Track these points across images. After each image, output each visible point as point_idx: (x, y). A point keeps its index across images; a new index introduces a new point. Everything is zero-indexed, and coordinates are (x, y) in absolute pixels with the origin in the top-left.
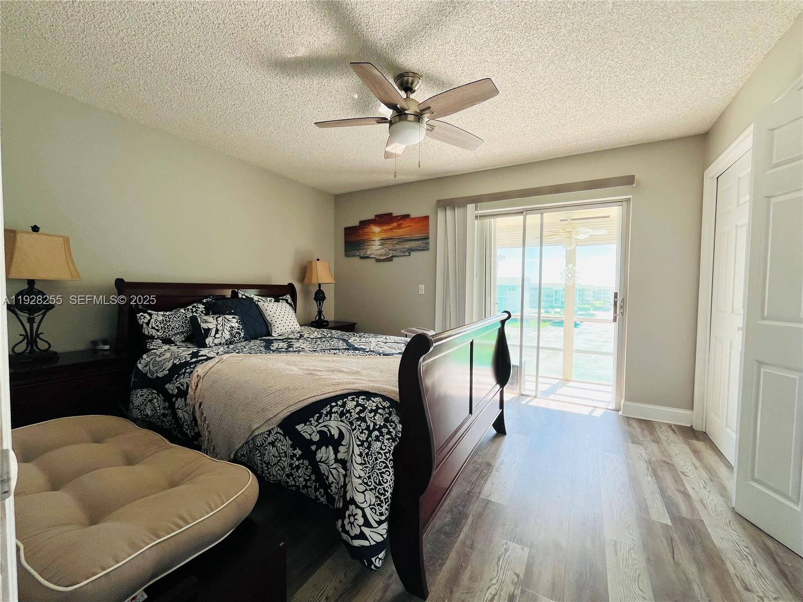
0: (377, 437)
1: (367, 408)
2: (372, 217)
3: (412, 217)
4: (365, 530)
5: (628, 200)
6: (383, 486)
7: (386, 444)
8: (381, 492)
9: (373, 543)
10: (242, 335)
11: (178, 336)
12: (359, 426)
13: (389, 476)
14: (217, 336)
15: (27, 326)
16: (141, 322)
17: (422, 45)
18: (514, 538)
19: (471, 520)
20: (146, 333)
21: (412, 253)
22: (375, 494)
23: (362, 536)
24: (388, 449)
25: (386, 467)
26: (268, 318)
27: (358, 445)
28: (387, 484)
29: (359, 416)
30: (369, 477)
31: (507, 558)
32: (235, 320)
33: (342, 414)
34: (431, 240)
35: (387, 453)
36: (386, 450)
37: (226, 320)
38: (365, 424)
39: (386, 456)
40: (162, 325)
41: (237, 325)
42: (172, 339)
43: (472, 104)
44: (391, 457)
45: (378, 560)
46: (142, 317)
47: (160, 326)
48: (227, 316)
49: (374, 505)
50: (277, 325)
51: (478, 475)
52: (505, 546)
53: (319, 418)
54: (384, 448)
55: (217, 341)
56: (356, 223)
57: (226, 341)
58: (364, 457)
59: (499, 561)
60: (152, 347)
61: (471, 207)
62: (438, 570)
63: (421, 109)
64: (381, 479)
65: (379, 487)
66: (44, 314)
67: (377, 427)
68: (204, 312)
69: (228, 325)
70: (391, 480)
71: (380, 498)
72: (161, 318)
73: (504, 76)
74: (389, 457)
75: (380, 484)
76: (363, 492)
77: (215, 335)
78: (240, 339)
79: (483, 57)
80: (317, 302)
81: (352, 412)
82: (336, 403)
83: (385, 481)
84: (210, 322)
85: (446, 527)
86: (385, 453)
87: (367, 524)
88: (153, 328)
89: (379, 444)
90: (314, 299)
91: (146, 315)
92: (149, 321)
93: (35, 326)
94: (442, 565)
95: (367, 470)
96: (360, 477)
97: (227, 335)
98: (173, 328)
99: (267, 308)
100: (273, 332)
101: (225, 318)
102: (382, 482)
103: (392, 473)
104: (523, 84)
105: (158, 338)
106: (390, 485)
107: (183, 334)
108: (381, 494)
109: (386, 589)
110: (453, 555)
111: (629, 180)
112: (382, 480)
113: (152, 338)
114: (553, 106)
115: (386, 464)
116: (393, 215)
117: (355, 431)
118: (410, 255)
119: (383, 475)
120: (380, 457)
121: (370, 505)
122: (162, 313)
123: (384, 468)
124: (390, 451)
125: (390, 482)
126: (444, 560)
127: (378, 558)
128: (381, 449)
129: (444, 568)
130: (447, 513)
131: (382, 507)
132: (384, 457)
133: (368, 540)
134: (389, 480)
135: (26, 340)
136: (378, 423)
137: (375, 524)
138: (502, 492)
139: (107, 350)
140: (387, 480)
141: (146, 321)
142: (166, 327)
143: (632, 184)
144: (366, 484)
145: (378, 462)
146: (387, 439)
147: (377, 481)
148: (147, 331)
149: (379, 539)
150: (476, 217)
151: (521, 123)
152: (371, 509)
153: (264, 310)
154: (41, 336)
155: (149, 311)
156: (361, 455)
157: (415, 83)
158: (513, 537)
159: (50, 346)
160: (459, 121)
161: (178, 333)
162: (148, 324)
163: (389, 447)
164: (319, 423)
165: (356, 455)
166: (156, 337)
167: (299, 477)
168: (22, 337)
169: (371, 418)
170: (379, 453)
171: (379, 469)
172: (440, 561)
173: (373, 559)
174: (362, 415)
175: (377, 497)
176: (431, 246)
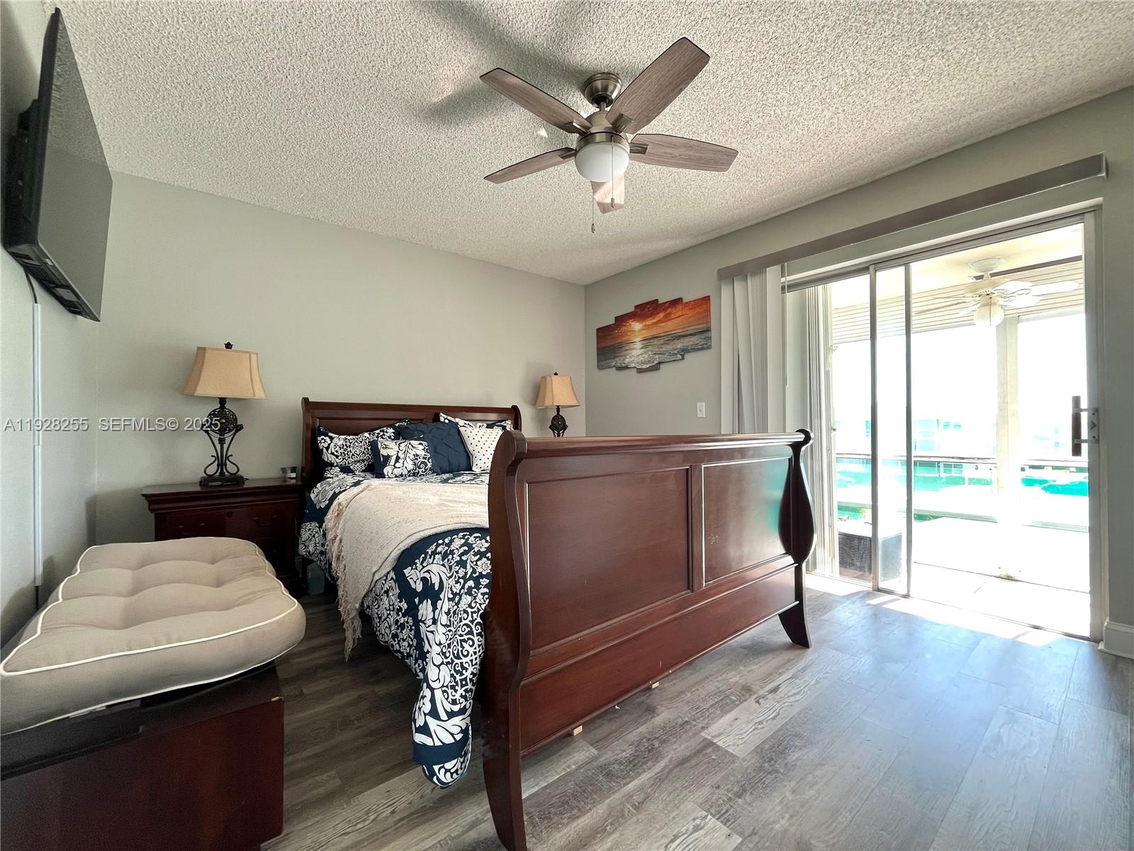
0: (470, 588)
1: (474, 548)
2: (631, 309)
3: (685, 300)
4: (430, 721)
5: (1096, 209)
6: (461, 661)
7: (477, 600)
8: (457, 669)
9: (438, 743)
10: (429, 465)
11: (358, 464)
12: (457, 572)
13: (471, 646)
14: (397, 465)
15: (218, 447)
16: (321, 446)
17: (595, 25)
18: (725, 813)
19: (663, 765)
20: (326, 460)
21: (686, 356)
22: (450, 671)
23: (425, 730)
24: (478, 608)
25: (471, 633)
26: (470, 448)
27: (449, 600)
28: (468, 659)
29: (461, 558)
30: (449, 646)
31: (690, 841)
32: (422, 447)
33: (445, 556)
34: (713, 333)
35: (475, 612)
36: (476, 609)
37: (410, 446)
38: (464, 570)
39: (472, 617)
40: (342, 451)
41: (423, 453)
42: (352, 467)
43: (677, 90)
44: (479, 620)
45: (443, 771)
46: (323, 441)
47: (340, 451)
48: (412, 442)
49: (447, 686)
50: (479, 456)
51: (716, 700)
52: (698, 821)
53: (424, 559)
54: (473, 605)
55: (397, 472)
56: (611, 321)
57: (409, 472)
58: (451, 617)
59: (672, 841)
60: (329, 476)
61: (772, 273)
62: (563, 824)
63: (612, 121)
64: (460, 649)
65: (456, 661)
66: (235, 434)
67: (474, 575)
68: (393, 438)
69: (412, 452)
70: (475, 653)
71: (455, 678)
72: (340, 443)
73: (749, 35)
74: (476, 619)
75: (458, 657)
76: (438, 666)
77: (395, 464)
78: (426, 470)
79: (697, 14)
80: (554, 433)
81: (454, 554)
82: (444, 540)
83: (465, 653)
84: (390, 448)
85: (616, 766)
86: (472, 613)
87: (434, 713)
88: (332, 454)
89: (469, 598)
90: (550, 427)
91: (327, 438)
92: (329, 445)
93: (225, 446)
94: (574, 818)
95: (450, 634)
96: (440, 644)
97: (410, 465)
98: (353, 455)
99: (470, 434)
100: (474, 465)
101: (410, 444)
102: (461, 655)
103: (477, 643)
104: (790, 38)
105: (337, 466)
106: (472, 661)
107: (364, 462)
108: (457, 672)
109: (473, 826)
110: (601, 809)
111: (1089, 167)
112: (462, 651)
113: (331, 465)
114: (870, 62)
115: (471, 628)
116: (660, 303)
117: (451, 579)
118: (683, 358)
119: (464, 644)
120: (465, 618)
121: (443, 686)
122: (343, 437)
123: (466, 634)
124: (479, 610)
125: (472, 656)
126: (582, 812)
127: (443, 767)
128: (470, 606)
129: (575, 824)
130: (630, 745)
131: (456, 691)
132: (470, 618)
133: (431, 737)
134: (471, 652)
135: (216, 462)
136: (479, 570)
137: (444, 716)
138: (745, 735)
139: (293, 478)
140: (468, 652)
141: (326, 445)
142: (346, 453)
143: (1097, 174)
144: (444, 654)
145: (462, 624)
146: (482, 594)
147: (456, 652)
148: (327, 457)
149: (448, 740)
150: (783, 288)
151: (823, 111)
152: (444, 692)
153: (465, 438)
154: (230, 458)
155: (330, 434)
156: (448, 613)
157: (611, 88)
158: (723, 812)
159: (238, 470)
160: (710, 132)
161: (359, 461)
162: (327, 448)
163: (480, 604)
164: (424, 567)
165: (443, 612)
166: (335, 464)
167: (404, 640)
168: (214, 458)
169: (472, 562)
170: (465, 612)
171: (461, 635)
172: (575, 811)
173: (436, 768)
174: (464, 558)
175: (452, 676)
176: (714, 342)
